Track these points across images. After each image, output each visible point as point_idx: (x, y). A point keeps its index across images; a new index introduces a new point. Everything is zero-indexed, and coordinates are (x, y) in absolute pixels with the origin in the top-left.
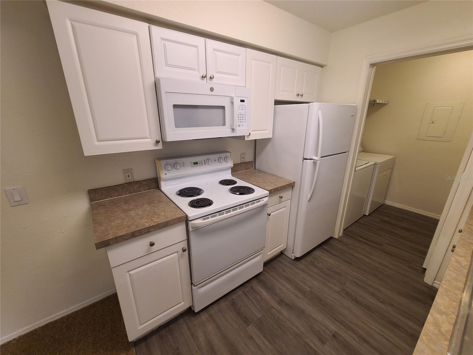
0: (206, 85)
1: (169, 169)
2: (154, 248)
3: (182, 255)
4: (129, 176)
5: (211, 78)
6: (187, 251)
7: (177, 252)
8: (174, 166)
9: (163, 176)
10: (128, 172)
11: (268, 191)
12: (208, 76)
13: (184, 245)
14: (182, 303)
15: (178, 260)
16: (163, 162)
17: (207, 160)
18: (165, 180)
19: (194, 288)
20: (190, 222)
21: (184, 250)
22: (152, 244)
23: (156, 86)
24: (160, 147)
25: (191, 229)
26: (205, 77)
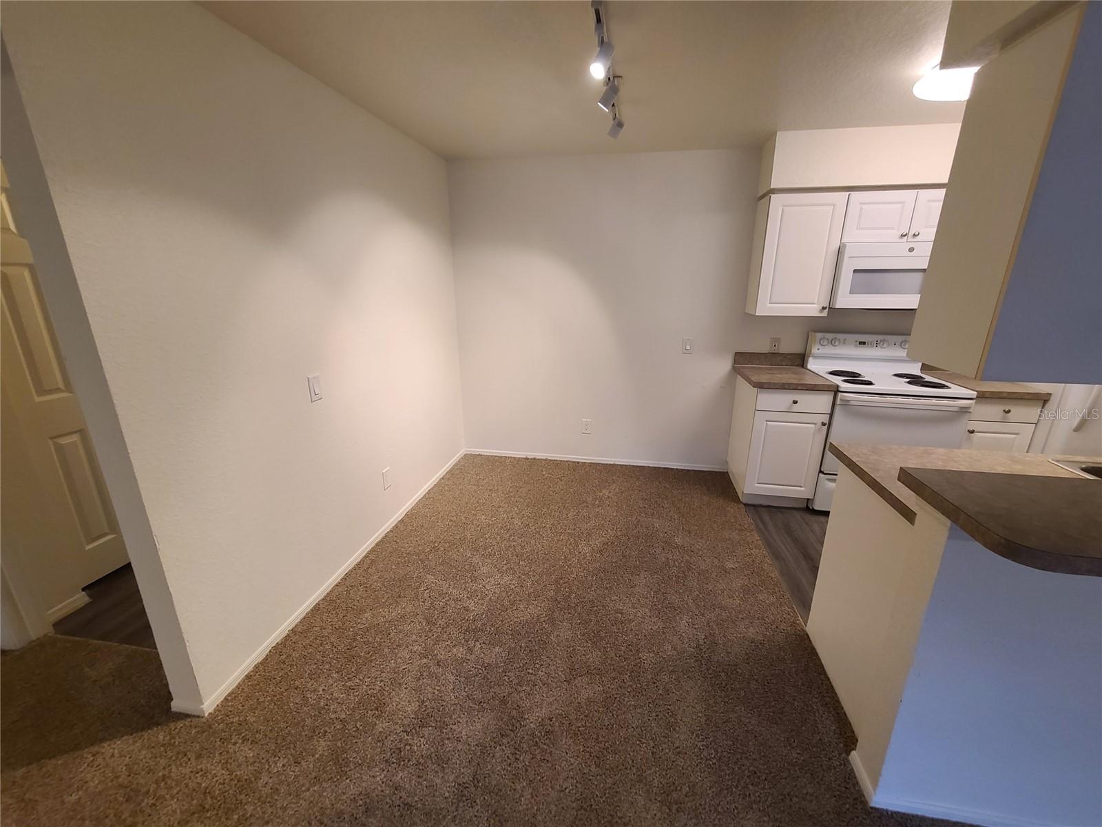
0: (905, 244)
1: (824, 344)
2: (796, 408)
3: (819, 430)
4: (775, 346)
5: (914, 235)
6: (827, 426)
7: (815, 424)
8: (832, 342)
9: (815, 351)
10: (776, 341)
11: (977, 391)
12: (911, 234)
13: (826, 419)
14: (803, 489)
15: (814, 435)
16: (819, 335)
17: (881, 341)
18: (815, 357)
19: (821, 475)
20: (840, 394)
21: (824, 424)
22: (795, 402)
23: (840, 252)
24: (825, 314)
25: (838, 402)
26: (905, 236)
